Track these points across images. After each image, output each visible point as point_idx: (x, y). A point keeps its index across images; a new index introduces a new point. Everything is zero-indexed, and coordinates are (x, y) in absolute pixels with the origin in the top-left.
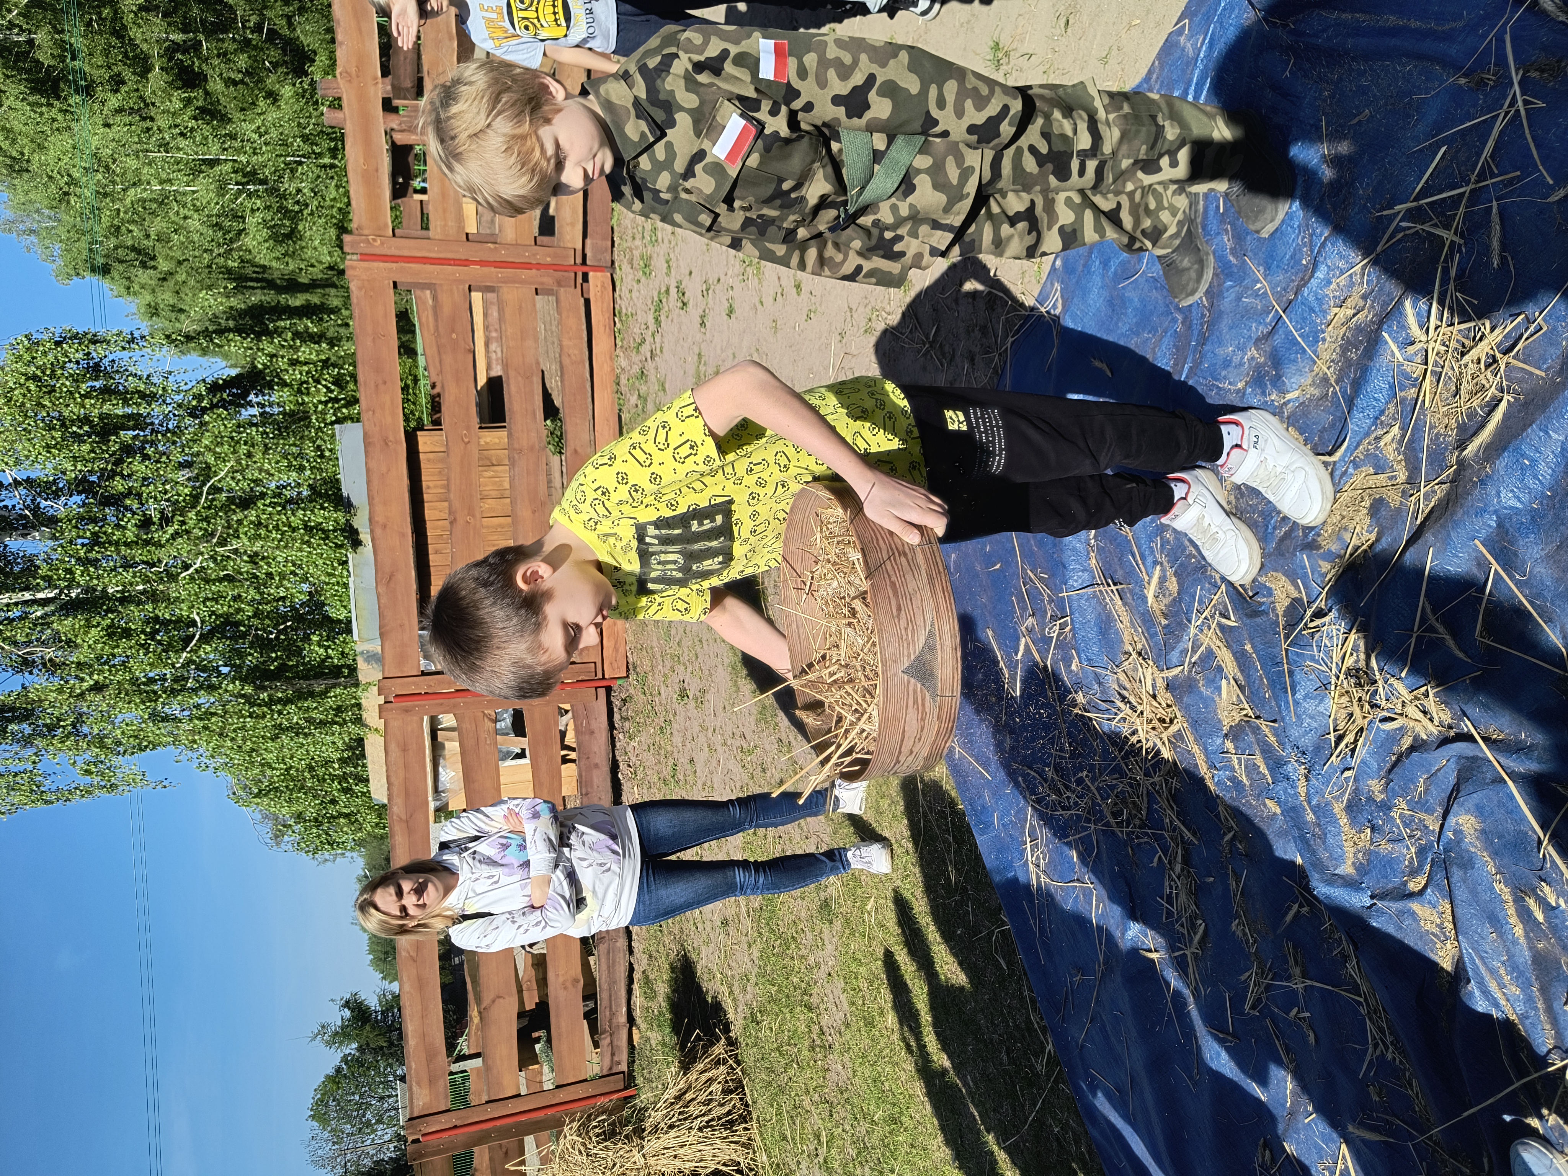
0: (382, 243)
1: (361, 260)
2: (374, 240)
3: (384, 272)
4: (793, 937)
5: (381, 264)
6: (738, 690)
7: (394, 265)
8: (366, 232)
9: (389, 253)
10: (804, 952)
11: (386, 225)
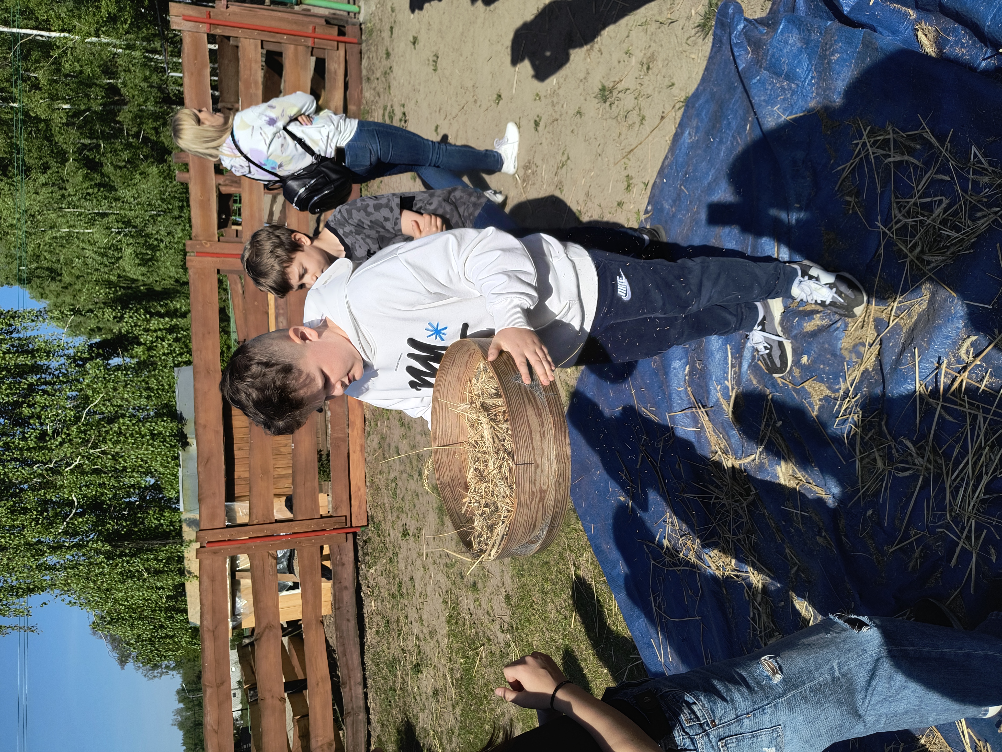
0: (211, 246)
1: (197, 256)
2: (206, 243)
3: (211, 263)
4: (485, 695)
5: (210, 259)
6: (443, 524)
7: (218, 259)
8: (201, 238)
9: (215, 251)
10: (493, 705)
11: (214, 234)
